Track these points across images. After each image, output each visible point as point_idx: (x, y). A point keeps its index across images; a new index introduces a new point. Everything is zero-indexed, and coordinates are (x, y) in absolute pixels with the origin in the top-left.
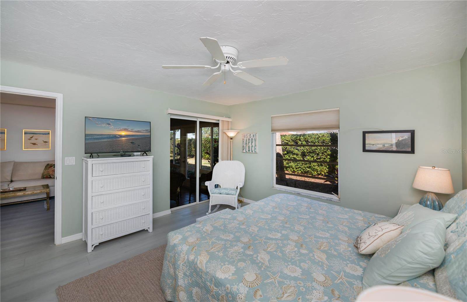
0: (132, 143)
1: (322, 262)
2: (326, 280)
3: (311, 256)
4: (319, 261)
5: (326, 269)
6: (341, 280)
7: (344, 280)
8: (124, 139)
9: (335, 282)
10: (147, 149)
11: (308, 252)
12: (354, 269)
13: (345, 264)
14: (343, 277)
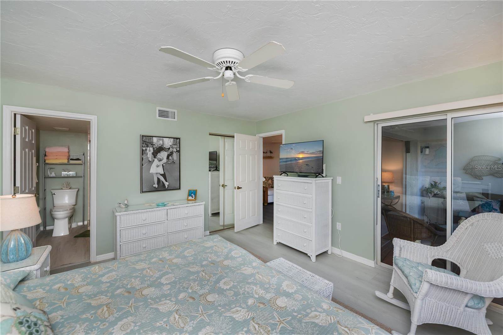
0: (306, 165)
1: (157, 302)
2: (141, 294)
3: (171, 298)
4: (160, 301)
5: (149, 300)
6: (130, 305)
7: (127, 307)
8: (301, 161)
9: (133, 299)
10: (320, 171)
11: (179, 299)
12: (124, 327)
13: (137, 323)
14: (130, 309)
